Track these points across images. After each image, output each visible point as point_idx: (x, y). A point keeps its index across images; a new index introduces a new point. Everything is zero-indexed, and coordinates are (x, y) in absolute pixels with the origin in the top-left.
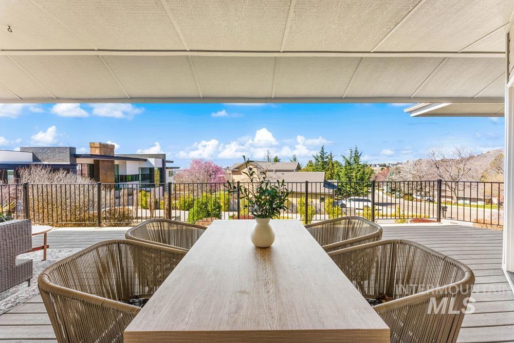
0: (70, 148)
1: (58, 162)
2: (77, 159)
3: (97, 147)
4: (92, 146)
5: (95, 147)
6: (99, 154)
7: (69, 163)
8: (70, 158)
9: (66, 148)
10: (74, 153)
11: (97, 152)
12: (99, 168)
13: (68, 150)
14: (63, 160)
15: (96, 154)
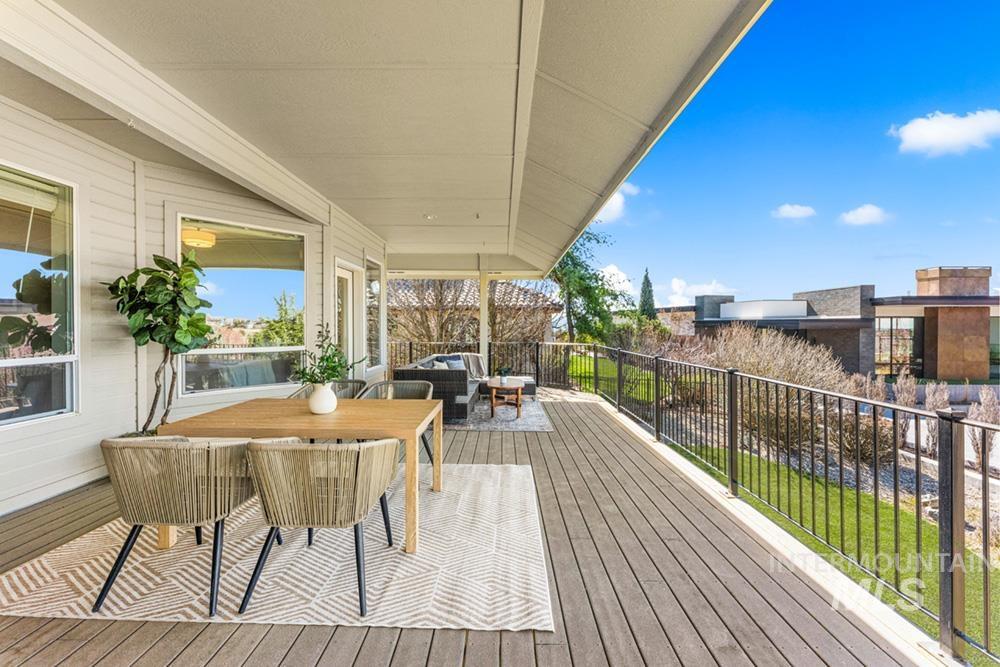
0: (862, 287)
1: (842, 315)
2: (877, 308)
3: (934, 279)
4: (922, 277)
5: (929, 280)
6: (937, 294)
7: (859, 317)
8: (861, 308)
9: (855, 288)
10: (870, 297)
11: (933, 290)
12: (936, 326)
13: (859, 291)
14: (849, 312)
15: (930, 294)
